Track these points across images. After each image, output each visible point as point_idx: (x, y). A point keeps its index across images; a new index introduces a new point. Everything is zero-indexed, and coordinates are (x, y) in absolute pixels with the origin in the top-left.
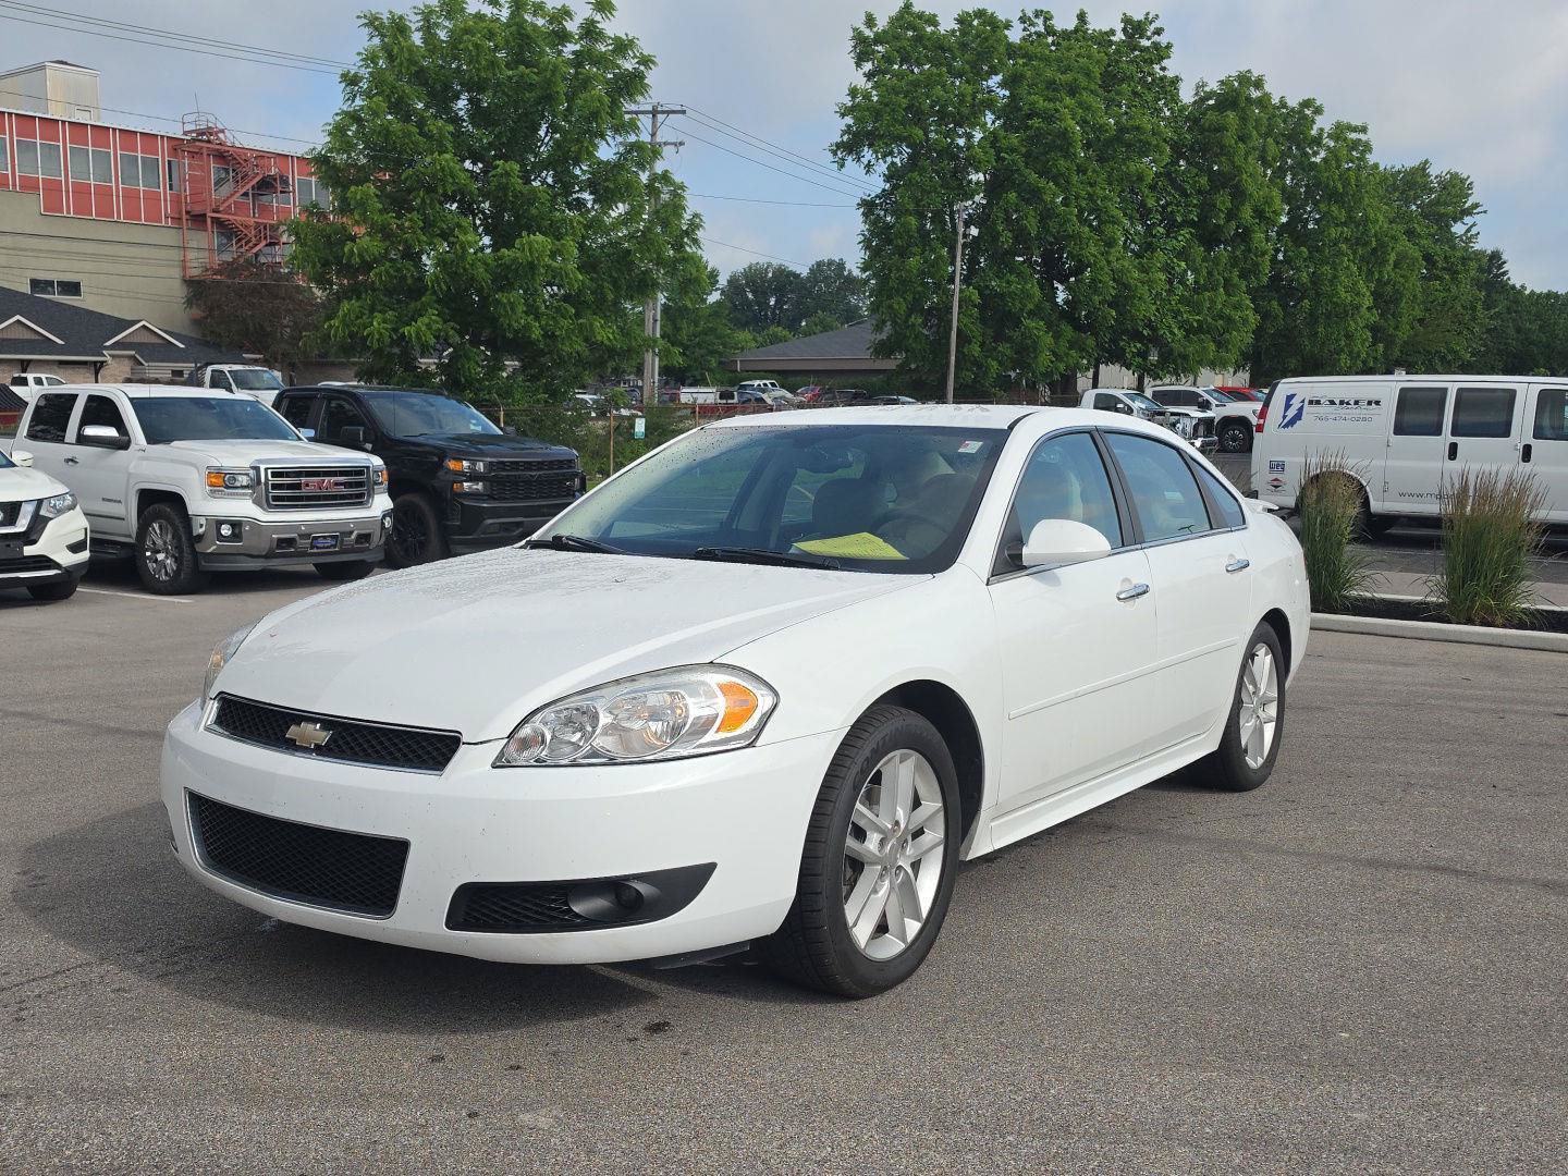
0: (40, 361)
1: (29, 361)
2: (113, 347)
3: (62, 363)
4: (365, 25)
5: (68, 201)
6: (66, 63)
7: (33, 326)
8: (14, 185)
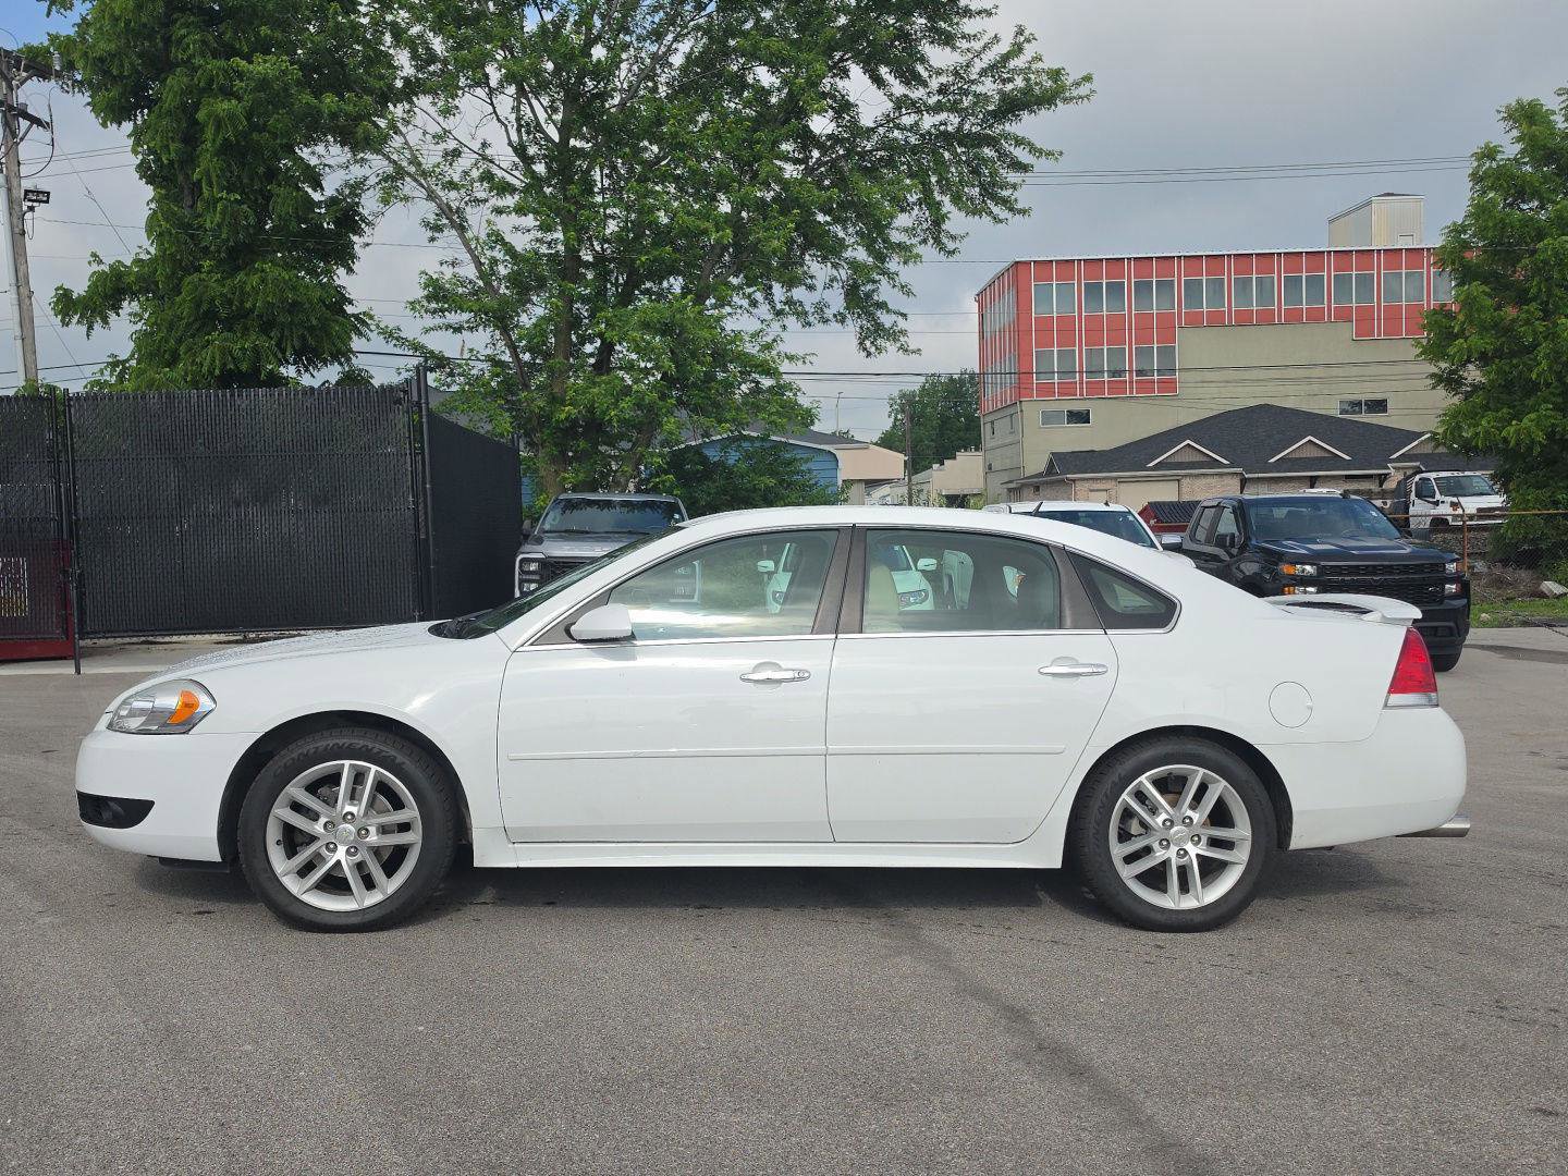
0: (1327, 476)
1: (1317, 477)
2: (1398, 460)
3: (1348, 477)
4: (1504, 119)
5: (1379, 325)
6: (1392, 195)
7: (1322, 444)
8: (1330, 316)
